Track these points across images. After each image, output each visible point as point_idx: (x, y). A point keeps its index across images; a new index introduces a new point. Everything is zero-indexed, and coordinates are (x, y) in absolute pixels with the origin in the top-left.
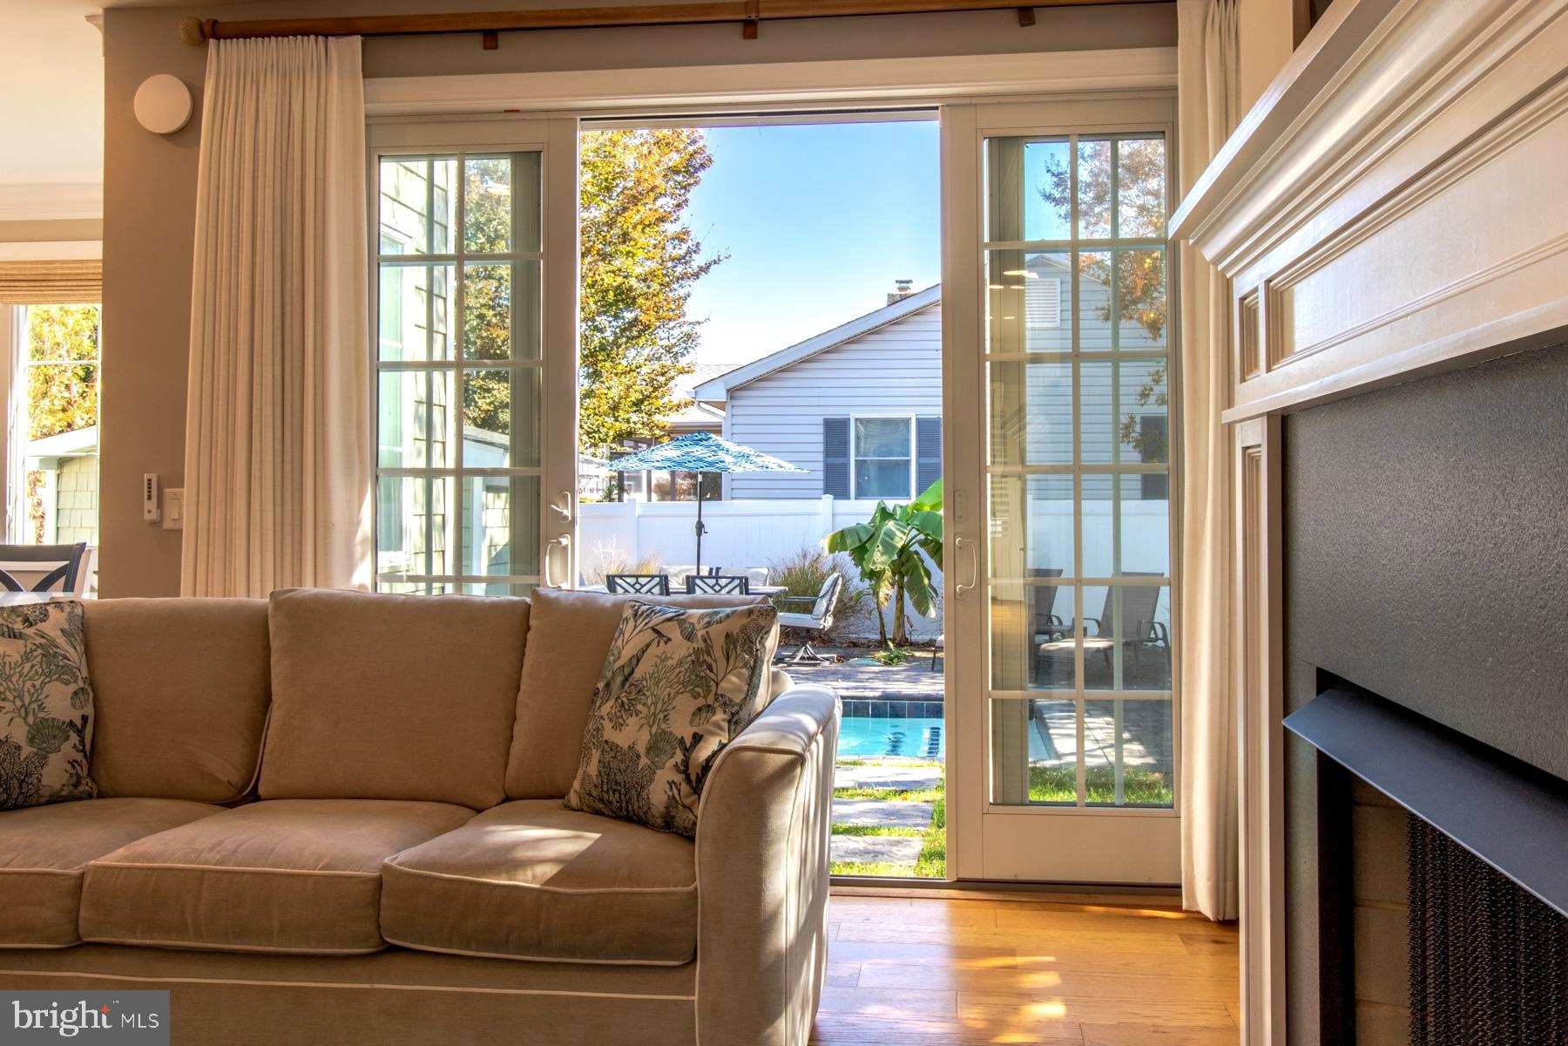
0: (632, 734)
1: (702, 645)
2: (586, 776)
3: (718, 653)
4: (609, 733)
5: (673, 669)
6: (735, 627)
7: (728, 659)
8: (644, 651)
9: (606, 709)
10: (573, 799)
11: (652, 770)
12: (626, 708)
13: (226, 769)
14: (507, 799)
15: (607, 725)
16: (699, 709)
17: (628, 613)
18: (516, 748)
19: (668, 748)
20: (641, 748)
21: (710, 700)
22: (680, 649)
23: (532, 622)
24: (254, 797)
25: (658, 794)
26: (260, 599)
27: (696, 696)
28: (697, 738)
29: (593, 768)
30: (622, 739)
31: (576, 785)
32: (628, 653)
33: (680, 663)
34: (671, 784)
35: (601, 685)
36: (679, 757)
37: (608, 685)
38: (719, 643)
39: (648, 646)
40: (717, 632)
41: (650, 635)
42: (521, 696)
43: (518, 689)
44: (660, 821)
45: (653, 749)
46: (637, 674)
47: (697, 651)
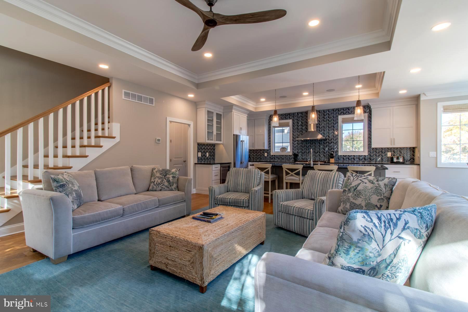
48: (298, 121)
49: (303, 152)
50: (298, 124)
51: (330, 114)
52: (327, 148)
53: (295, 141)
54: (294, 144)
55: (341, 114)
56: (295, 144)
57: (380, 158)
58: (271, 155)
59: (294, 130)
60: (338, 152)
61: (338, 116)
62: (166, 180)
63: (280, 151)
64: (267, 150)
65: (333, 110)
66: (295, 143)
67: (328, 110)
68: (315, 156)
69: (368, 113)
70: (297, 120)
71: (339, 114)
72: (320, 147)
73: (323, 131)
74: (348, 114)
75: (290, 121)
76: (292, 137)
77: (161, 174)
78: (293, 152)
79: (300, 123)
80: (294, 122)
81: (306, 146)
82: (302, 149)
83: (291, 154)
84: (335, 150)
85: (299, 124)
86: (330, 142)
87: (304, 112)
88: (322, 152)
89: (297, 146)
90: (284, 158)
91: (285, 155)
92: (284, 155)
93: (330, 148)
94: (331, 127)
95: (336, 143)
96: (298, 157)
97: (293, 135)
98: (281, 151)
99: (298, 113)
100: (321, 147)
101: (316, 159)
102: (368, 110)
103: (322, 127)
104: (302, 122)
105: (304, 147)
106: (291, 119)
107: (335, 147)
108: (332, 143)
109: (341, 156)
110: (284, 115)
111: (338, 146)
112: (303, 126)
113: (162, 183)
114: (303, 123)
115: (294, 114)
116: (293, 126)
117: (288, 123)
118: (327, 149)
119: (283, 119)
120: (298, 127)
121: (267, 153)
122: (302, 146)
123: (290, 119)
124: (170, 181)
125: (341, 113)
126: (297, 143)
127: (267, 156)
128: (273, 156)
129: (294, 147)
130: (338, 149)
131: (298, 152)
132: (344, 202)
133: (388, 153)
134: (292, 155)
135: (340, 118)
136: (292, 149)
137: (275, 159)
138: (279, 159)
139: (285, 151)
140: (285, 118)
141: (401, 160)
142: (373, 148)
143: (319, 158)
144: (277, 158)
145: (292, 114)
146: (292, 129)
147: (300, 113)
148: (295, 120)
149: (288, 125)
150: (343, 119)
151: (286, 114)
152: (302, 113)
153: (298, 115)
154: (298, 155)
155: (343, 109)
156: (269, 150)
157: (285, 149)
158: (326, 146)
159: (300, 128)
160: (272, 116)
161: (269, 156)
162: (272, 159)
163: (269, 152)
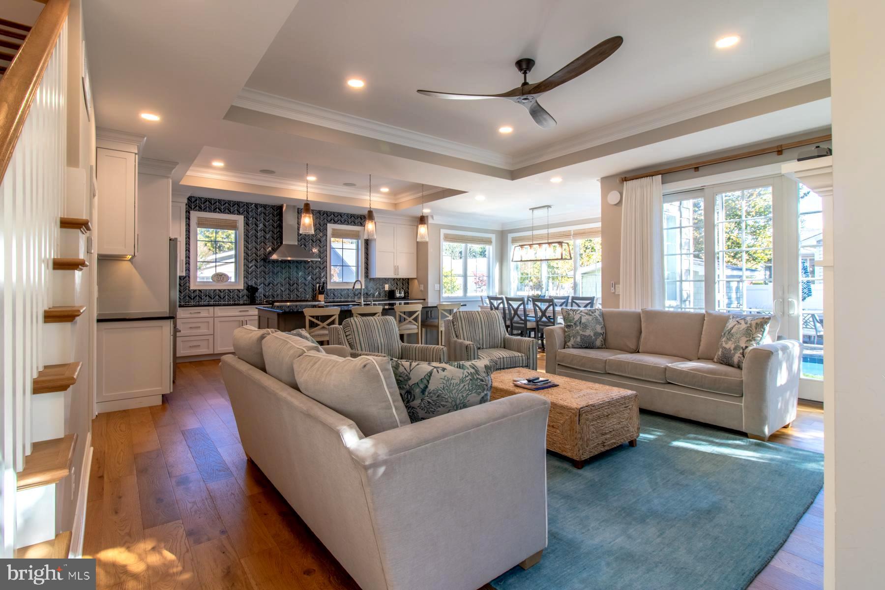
0: (730, 345)
1: (749, 325)
2: (718, 354)
3: (753, 327)
4: (724, 345)
5: (741, 331)
6: (759, 321)
7: (756, 329)
8: (734, 326)
9: (724, 339)
10: (715, 360)
11: (734, 354)
12: (729, 339)
13: (633, 346)
14: (699, 359)
15: (724, 343)
16: (748, 340)
17: (731, 317)
18: (701, 348)
19: (739, 349)
20: (732, 349)
21: (751, 338)
22: (743, 326)
23: (706, 318)
24: (638, 352)
25: (736, 359)
26: (639, 310)
27: (747, 337)
28: (746, 347)
29: (720, 353)
30: (727, 346)
31: (716, 357)
32: (729, 327)
33: (743, 330)
34: (739, 357)
35: (723, 334)
36: (741, 351)
37: (724, 334)
38: (754, 325)
39: (735, 325)
40: (754, 323)
41: (737, 323)
42: (702, 336)
43: (702, 334)
44: (737, 366)
45: (735, 349)
46: (732, 331)
47: (748, 327)
48: (257, 220)
49: (267, 283)
50: (257, 226)
52: (310, 277)
53: (251, 261)
54: (249, 267)
55: (330, 222)
57: (377, 293)
58: (189, 290)
59: (249, 237)
60: (326, 283)
61: (326, 225)
63: (211, 280)
65: (319, 212)
66: (250, 265)
68: (290, 291)
70: (255, 218)
71: (328, 221)
72: (298, 274)
73: (303, 246)
74: (340, 224)
75: (240, 219)
76: (244, 252)
78: (247, 283)
79: (261, 226)
80: (248, 221)
81: (273, 273)
82: (264, 277)
83: (241, 286)
84: (322, 280)
85: (259, 228)
86: (314, 266)
87: (269, 206)
88: (302, 284)
89: (255, 272)
90: (225, 296)
91: (228, 290)
92: (224, 290)
93: (314, 277)
94: (315, 242)
95: (323, 269)
96: (257, 294)
97: (246, 247)
98: (214, 281)
99: (256, 205)
100: (300, 274)
101: (292, 296)
103: (301, 240)
105: (268, 274)
106: (242, 214)
107: (322, 275)
108: (317, 268)
109: (331, 289)
110: (226, 203)
111: (326, 273)
112: (266, 233)
114: (266, 227)
115: (248, 205)
116: (247, 230)
117: (235, 221)
119: (224, 212)
120: (258, 232)
122: (264, 272)
123: (239, 213)
125: (331, 220)
126: (255, 265)
128: (195, 291)
129: (249, 273)
130: (326, 278)
131: (255, 283)
132: (574, 336)
133: (386, 285)
134: (243, 290)
135: (330, 227)
136: (244, 277)
137: (201, 298)
138: (211, 298)
139: (225, 280)
140: (228, 210)
141: (403, 295)
142: (371, 279)
143: (296, 295)
144: (206, 296)
145: (244, 205)
146: (244, 235)
147: (262, 207)
148: (251, 219)
149: (232, 226)
150: (333, 229)
151: (229, 202)
152: (265, 206)
153: (257, 209)
154: (257, 289)
155: (334, 213)
156: (186, 277)
157: (223, 276)
158: (309, 274)
159: (261, 237)
160: (193, 200)
161: (184, 291)
162: (194, 298)
163: (186, 283)
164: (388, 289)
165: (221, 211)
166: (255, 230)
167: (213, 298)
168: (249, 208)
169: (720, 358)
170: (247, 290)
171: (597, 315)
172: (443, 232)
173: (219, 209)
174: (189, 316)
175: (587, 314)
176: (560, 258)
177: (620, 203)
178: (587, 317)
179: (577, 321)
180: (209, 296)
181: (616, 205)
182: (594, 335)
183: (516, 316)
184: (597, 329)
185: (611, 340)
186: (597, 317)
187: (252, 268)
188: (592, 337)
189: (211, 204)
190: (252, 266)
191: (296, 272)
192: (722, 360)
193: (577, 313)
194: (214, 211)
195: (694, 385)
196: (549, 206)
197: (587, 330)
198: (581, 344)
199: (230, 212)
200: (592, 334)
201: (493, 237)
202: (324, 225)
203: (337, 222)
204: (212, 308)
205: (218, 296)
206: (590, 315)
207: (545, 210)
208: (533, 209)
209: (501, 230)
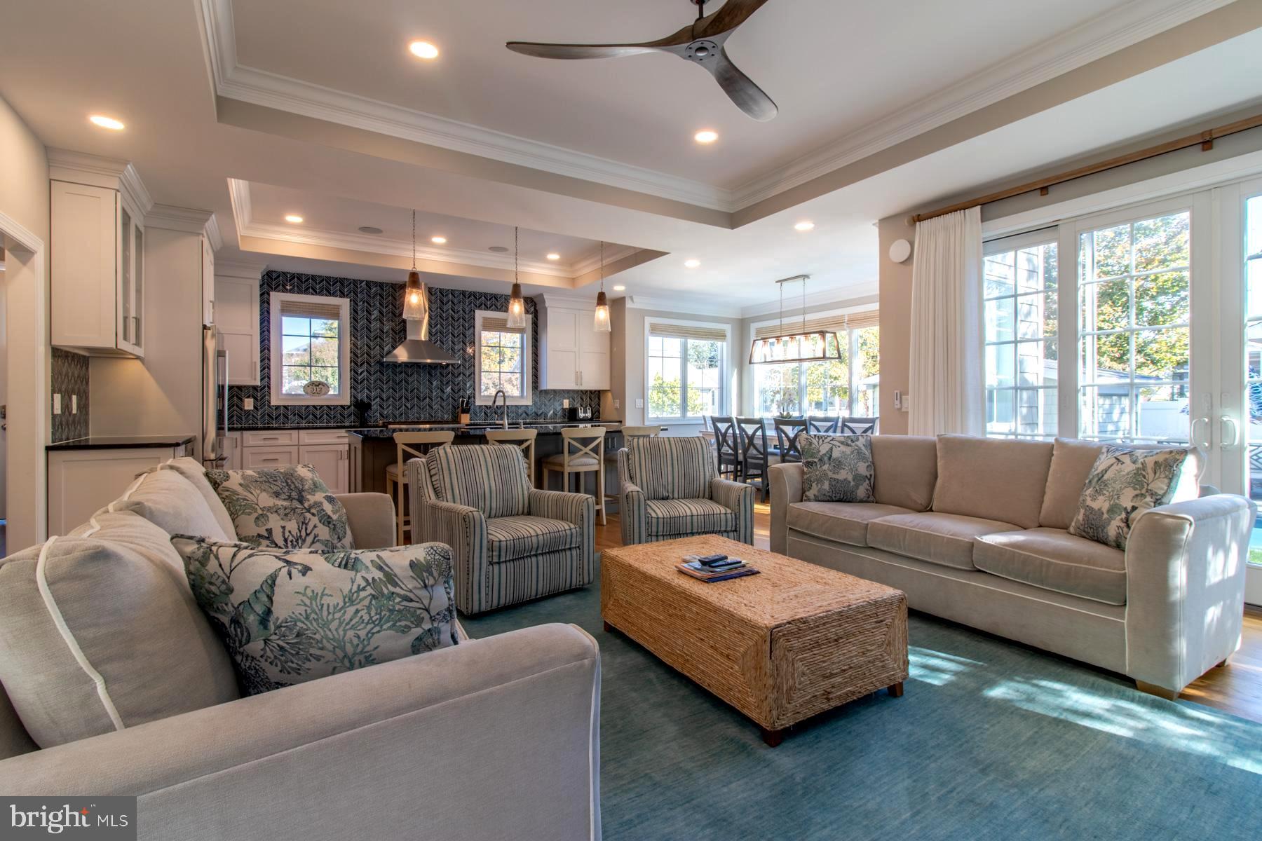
0: (1101, 504)
1: (1141, 466)
2: (1078, 520)
3: (1150, 470)
4: (1089, 502)
5: (1124, 476)
6: (1161, 459)
7: (1155, 473)
8: (1109, 467)
9: (1088, 492)
10: (1072, 530)
11: (1109, 521)
12: (1098, 492)
13: (920, 498)
14: (1041, 526)
15: (1089, 499)
16: (1137, 495)
17: (1104, 450)
18: (1045, 505)
19: (1118, 511)
20: (1105, 510)
21: (1144, 491)
22: (1128, 467)
23: (1054, 452)
24: (931, 510)
25: (1112, 531)
26: (931, 436)
27: (1135, 489)
28: (1134, 508)
29: (1081, 517)
30: (1095, 505)
31: (1073, 524)
32: (1101, 468)
33: (1128, 474)
34: (1118, 527)
35: (1087, 481)
36: (1123, 515)
37: (1090, 482)
38: (1150, 466)
39: (1112, 465)
40: (1150, 462)
41: (1114, 460)
42: (1047, 484)
43: (1046, 480)
44: (1114, 544)
45: (1111, 510)
46: (1106, 477)
47: (1138, 469)
48: (370, 306)
49: (384, 396)
50: (370, 314)
51: (456, 302)
52: (450, 387)
53: (361, 365)
54: (357, 374)
55: (479, 307)
56: (361, 374)
57: (552, 412)
58: (269, 406)
59: (357, 330)
60: (474, 398)
61: (474, 312)
62: (316, 518)
63: (301, 392)
64: (255, 388)
65: (463, 293)
66: (360, 371)
67: (452, 292)
68: (420, 408)
69: (532, 313)
70: (367, 302)
71: (476, 306)
72: (432, 384)
73: (439, 342)
74: (495, 311)
75: (344, 304)
76: (351, 352)
77: (277, 495)
78: (355, 397)
79: (375, 314)
80: (356, 306)
81: (394, 381)
82: (380, 388)
83: (346, 401)
84: (468, 392)
85: (373, 317)
86: (456, 372)
87: (387, 284)
88: (437, 398)
89: (367, 380)
90: (323, 415)
91: (327, 406)
92: (322, 407)
93: (456, 389)
94: (458, 336)
95: (469, 376)
96: (371, 413)
97: (354, 344)
98: (307, 393)
99: (368, 283)
100: (435, 383)
102: (532, 309)
103: (436, 334)
104: (380, 312)
105: (387, 383)
106: (347, 296)
107: (468, 386)
108: (460, 374)
109: (480, 406)
110: (323, 280)
111: (474, 382)
113: (307, 535)
114: (383, 315)
115: (355, 282)
116: (354, 319)
117: (338, 307)
118: (448, 389)
119: (320, 293)
120: (370, 323)
121: (255, 399)
122: (380, 380)
123: (343, 295)
124: (329, 517)
125: (482, 304)
126: (367, 371)
127: (255, 407)
128: (277, 407)
129: (357, 383)
130: (474, 389)
131: (368, 397)
132: (819, 481)
133: (566, 400)
134: (349, 407)
135: (480, 315)
136: (351, 388)
137: (287, 418)
138: (302, 418)
139: (323, 392)
140: (326, 290)
141: (589, 415)
142: (541, 391)
143: (429, 414)
144: (294, 415)
145: (350, 283)
146: (351, 327)
147: (376, 286)
148: (361, 303)
149: (332, 313)
150: (485, 319)
151: (328, 279)
152: (381, 285)
153: (370, 288)
154: (369, 406)
155: (485, 295)
156: (265, 387)
157: (320, 386)
158: (447, 383)
159: (376, 330)
160: (274, 276)
161: (261, 408)
162: (276, 418)
163: (265, 396)
164: (568, 407)
165: (316, 292)
166: (367, 320)
167: (305, 418)
168: (357, 287)
169: (1081, 528)
170: (354, 406)
171: (861, 446)
172: (649, 320)
173: (312, 288)
174: (262, 443)
175: (842, 443)
176: (822, 356)
177: (909, 259)
178: (843, 448)
179: (825, 454)
180: (298, 415)
181: (902, 263)
182: (854, 480)
183: (752, 447)
184: (859, 469)
185: (884, 488)
186: (860, 448)
187: (362, 375)
188: (850, 482)
189: (301, 281)
190: (363, 372)
191: (429, 381)
192: (1084, 531)
193: (826, 441)
194: (306, 292)
195: (1027, 578)
196: (805, 277)
197: (842, 471)
198: (830, 494)
199: (329, 294)
200: (850, 478)
201: (728, 328)
202: (471, 311)
203: (490, 307)
204: (297, 431)
205: (313, 414)
206: (848, 445)
207: (799, 282)
208: (781, 281)
209: (740, 318)
